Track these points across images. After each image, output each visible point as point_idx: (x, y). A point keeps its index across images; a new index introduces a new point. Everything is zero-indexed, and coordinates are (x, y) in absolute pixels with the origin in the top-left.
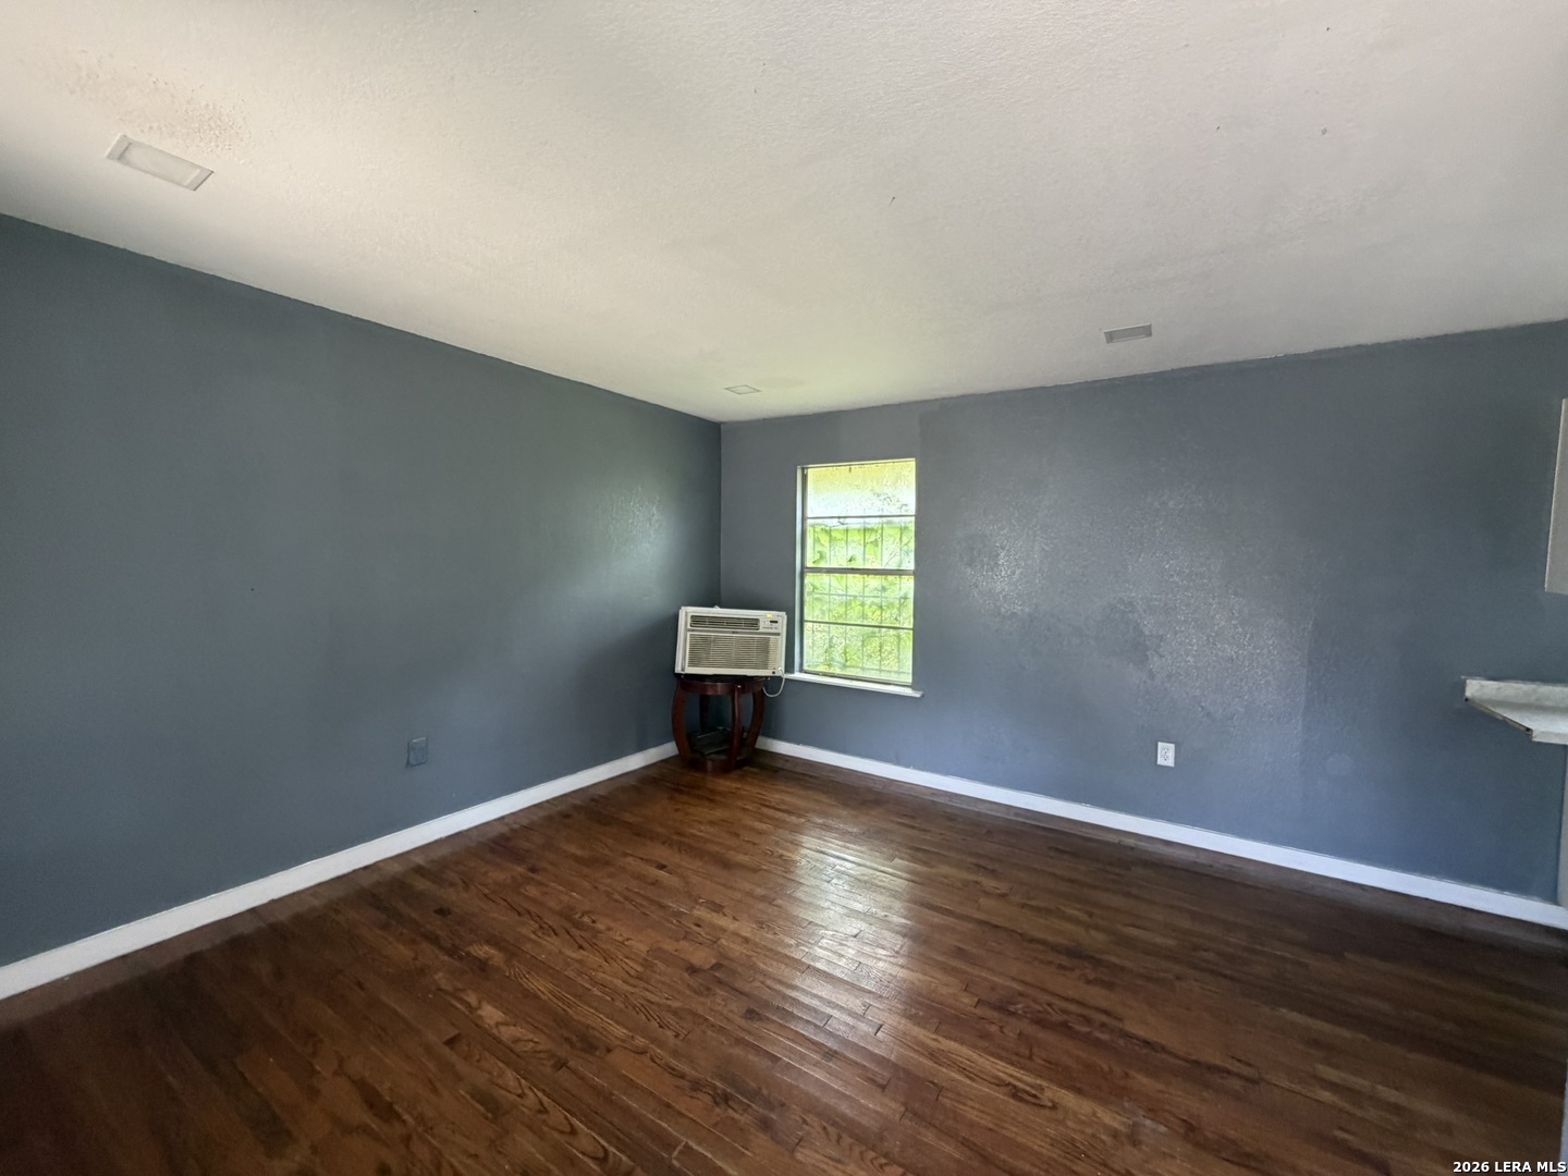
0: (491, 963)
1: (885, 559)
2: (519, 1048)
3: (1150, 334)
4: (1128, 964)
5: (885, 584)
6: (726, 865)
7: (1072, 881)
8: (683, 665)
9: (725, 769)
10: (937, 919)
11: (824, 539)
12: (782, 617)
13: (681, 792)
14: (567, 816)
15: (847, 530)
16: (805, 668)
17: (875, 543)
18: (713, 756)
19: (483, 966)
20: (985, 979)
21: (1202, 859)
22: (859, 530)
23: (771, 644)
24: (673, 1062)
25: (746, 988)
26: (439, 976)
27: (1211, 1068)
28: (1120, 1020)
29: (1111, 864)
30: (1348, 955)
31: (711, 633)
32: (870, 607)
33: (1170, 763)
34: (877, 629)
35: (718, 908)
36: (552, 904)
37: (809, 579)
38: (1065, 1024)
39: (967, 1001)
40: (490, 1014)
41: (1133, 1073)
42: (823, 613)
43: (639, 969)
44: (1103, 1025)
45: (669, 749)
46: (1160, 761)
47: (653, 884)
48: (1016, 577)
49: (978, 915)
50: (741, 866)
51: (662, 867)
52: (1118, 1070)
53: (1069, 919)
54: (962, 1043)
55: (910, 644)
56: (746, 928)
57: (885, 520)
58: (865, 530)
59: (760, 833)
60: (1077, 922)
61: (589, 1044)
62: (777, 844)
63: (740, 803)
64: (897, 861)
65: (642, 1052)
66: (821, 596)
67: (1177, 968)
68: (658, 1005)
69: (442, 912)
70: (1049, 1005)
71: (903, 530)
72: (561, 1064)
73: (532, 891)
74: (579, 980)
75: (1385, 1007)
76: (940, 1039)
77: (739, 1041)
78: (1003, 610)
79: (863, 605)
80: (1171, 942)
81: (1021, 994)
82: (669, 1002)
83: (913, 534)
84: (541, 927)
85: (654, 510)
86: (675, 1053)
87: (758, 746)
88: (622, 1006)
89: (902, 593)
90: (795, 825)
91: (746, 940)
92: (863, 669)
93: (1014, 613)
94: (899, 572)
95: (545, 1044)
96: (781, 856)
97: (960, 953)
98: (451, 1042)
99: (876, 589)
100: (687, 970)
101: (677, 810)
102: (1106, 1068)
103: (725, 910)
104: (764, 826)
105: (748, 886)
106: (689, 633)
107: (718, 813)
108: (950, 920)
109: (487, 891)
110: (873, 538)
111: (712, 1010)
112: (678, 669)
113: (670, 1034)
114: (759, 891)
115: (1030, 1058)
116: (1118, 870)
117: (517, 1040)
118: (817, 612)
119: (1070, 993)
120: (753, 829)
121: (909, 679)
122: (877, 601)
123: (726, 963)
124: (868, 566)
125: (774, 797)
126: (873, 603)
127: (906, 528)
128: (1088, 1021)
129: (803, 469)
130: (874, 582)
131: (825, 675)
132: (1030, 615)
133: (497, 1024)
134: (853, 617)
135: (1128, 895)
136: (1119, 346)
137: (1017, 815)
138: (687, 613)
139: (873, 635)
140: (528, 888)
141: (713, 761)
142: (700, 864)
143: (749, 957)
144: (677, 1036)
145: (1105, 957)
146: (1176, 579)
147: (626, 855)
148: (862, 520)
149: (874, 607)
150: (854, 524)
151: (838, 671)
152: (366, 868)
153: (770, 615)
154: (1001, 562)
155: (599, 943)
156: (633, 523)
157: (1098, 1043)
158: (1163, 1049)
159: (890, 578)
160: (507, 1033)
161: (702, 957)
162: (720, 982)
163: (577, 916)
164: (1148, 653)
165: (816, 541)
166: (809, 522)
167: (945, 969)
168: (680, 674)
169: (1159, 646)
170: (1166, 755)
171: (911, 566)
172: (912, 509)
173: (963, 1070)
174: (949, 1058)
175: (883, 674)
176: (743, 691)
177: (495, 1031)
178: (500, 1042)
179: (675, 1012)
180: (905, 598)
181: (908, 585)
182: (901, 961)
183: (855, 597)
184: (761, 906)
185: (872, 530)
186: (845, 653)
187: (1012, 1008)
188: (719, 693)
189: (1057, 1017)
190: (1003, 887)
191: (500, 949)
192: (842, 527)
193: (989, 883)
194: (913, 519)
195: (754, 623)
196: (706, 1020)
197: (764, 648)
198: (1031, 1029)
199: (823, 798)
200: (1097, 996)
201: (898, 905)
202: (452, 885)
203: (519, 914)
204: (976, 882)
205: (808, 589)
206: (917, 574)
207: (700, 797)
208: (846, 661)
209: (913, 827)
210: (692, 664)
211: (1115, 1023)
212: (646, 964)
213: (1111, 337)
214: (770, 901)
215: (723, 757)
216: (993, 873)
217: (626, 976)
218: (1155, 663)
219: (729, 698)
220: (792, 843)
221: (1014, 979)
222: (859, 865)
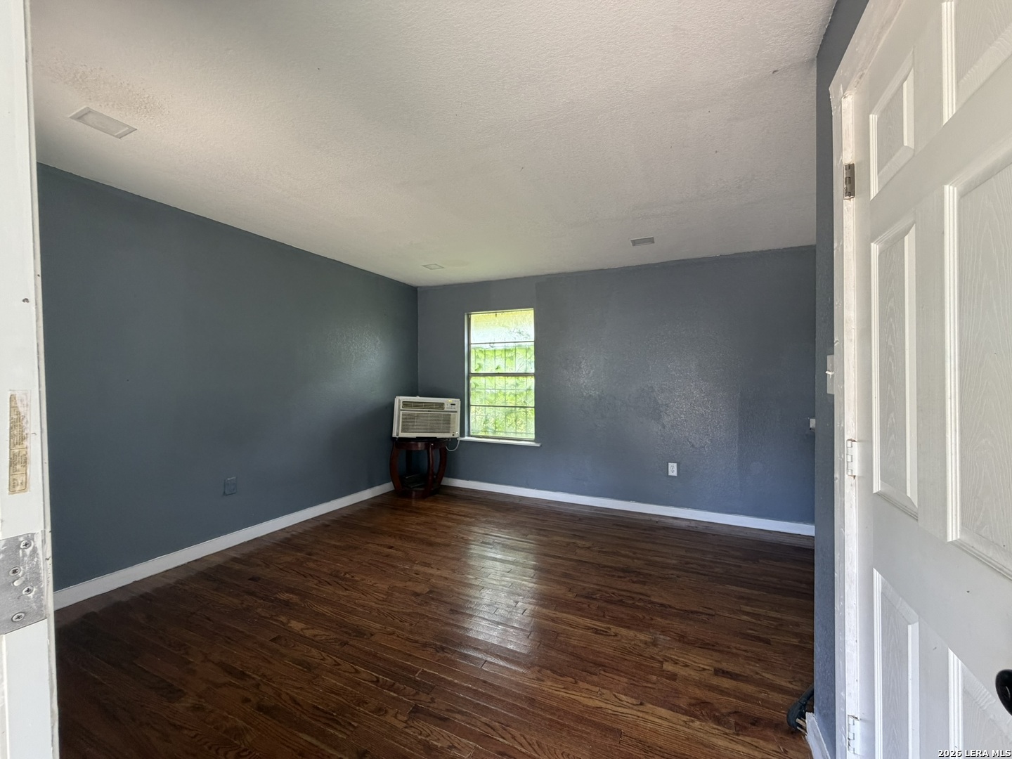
0: (291, 601)
1: (517, 368)
2: (317, 639)
3: (653, 242)
4: (652, 573)
5: (518, 382)
6: (431, 544)
7: (624, 538)
8: (398, 432)
9: (424, 496)
10: (553, 561)
11: (481, 355)
12: (458, 402)
13: (396, 509)
14: (328, 526)
15: (495, 351)
16: (472, 434)
17: (511, 358)
18: (416, 489)
19: (287, 603)
20: (580, 586)
21: (693, 524)
22: (502, 351)
23: (452, 418)
24: (410, 636)
25: (448, 600)
26: (259, 610)
27: (692, 612)
28: (649, 597)
29: (645, 530)
30: (761, 561)
31: (416, 412)
32: (509, 396)
33: (675, 474)
34: (514, 408)
35: (428, 565)
36: (325, 570)
37: (473, 380)
38: (621, 601)
39: (570, 595)
40: (296, 625)
41: (654, 618)
42: (481, 400)
43: (384, 597)
44: (640, 599)
45: (387, 487)
46: (670, 474)
47: (387, 556)
48: (591, 375)
49: (575, 558)
50: (439, 544)
51: (391, 548)
52: (647, 617)
53: (624, 556)
54: (569, 613)
55: (533, 416)
56: (446, 573)
57: (517, 344)
58: (505, 350)
59: (449, 527)
60: (628, 557)
61: (359, 633)
62: (459, 532)
63: (434, 513)
64: (530, 536)
65: (393, 634)
66: (481, 390)
67: (677, 573)
68: (398, 612)
69: (253, 579)
70: (613, 594)
71: (527, 350)
72: (344, 644)
73: (311, 565)
74: (349, 605)
75: (775, 580)
76: (557, 613)
77: (447, 624)
78: (585, 394)
79: (505, 395)
80: (674, 562)
81: (599, 590)
82: (404, 611)
83: (533, 352)
84: (320, 582)
85: (378, 338)
86: (411, 632)
87: (442, 484)
88: (377, 614)
89: (528, 387)
90: (470, 522)
91: (446, 578)
92: (506, 432)
93: (590, 395)
94: (526, 375)
95: (333, 636)
96: (462, 538)
97: (566, 575)
98: (274, 640)
99: (512, 385)
100: (413, 595)
101: (396, 519)
102: (641, 616)
103: (432, 566)
104: (450, 524)
105: (445, 554)
106: (401, 412)
107: (423, 519)
108: (559, 561)
109: (281, 567)
110: (510, 355)
111: (430, 611)
112: (394, 435)
113: (406, 624)
114: (451, 555)
115: (604, 617)
116: (648, 532)
117: (315, 636)
118: (478, 400)
119: (625, 588)
120: (444, 526)
121: (533, 437)
122: (513, 392)
123: (435, 590)
124: (508, 371)
125: (455, 509)
126: (511, 393)
127: (529, 349)
128: (633, 598)
129: (468, 315)
130: (511, 380)
131: (483, 437)
132: (599, 395)
133: (302, 629)
134: (500, 402)
135: (653, 543)
136: (638, 247)
137: (596, 510)
138: (399, 400)
139: (511, 412)
140: (307, 563)
141: (416, 491)
142: (414, 544)
143: (449, 586)
144: (411, 625)
145: (642, 571)
146: (673, 373)
147: (368, 543)
148: (504, 344)
149: (512, 396)
150: (500, 347)
151: (491, 435)
152: (196, 560)
153: (450, 400)
154: (582, 366)
155: (358, 587)
156: (364, 346)
157: (638, 607)
158: (670, 607)
159: (521, 378)
160: (308, 633)
161: (421, 588)
162: (433, 599)
163: (342, 575)
164: (661, 414)
165: (477, 357)
166: (472, 346)
167: (558, 583)
168: (395, 438)
169: (666, 410)
170: (673, 469)
171: (533, 371)
172: (532, 338)
173: (570, 625)
174: (561, 620)
175: (518, 435)
176: (434, 448)
177: (301, 633)
178: (306, 637)
179: (409, 615)
180: (529, 389)
181: (531, 382)
182: (534, 580)
183: (500, 390)
184: (454, 562)
185: (509, 350)
186: (495, 423)
187: (594, 597)
188: (420, 449)
189: (616, 598)
190: (588, 544)
191: (296, 594)
192: (492, 349)
193: (580, 543)
194: (533, 343)
195: (441, 405)
196: (427, 616)
197: (447, 420)
198: (603, 604)
199: (485, 508)
200: (637, 588)
201: (531, 556)
202: (258, 565)
203: (305, 577)
204: (574, 543)
205: (472, 386)
206: (536, 375)
207: (411, 512)
208: (496, 428)
209: (537, 519)
210: (403, 431)
211: (647, 598)
212: (387, 594)
213: (634, 243)
214: (459, 560)
215: (422, 489)
216: (582, 538)
217: (376, 600)
218: (666, 419)
219: (426, 452)
220: (468, 531)
221: (594, 584)
222: (509, 539)
